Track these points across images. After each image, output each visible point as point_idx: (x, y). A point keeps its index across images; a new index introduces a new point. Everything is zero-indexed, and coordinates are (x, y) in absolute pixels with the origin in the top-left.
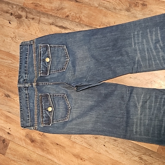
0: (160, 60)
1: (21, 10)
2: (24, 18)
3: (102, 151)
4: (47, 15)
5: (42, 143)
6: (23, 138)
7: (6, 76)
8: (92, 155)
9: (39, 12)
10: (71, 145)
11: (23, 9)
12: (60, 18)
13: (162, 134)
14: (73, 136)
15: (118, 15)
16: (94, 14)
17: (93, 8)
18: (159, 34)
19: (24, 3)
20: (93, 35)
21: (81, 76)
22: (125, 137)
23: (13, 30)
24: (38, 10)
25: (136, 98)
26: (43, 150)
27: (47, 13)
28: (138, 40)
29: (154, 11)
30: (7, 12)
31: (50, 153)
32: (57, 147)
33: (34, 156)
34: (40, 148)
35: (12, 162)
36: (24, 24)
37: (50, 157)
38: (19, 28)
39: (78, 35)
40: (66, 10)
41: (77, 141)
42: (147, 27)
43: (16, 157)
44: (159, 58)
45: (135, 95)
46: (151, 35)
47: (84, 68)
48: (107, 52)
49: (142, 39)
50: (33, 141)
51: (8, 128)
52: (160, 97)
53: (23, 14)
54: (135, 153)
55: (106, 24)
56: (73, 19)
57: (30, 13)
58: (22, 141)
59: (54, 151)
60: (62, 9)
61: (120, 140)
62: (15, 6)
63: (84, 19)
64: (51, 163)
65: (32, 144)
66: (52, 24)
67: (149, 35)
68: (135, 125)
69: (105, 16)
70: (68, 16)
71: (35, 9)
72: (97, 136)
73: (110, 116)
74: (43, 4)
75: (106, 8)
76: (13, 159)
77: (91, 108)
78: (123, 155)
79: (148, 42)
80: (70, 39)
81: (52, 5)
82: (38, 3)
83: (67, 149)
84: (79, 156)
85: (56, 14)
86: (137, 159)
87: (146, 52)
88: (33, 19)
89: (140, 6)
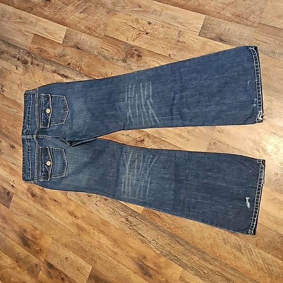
0: (149, 118)
1: (27, 55)
2: (29, 64)
3: (93, 210)
4: (51, 61)
5: (42, 198)
6: (25, 191)
7: (11, 125)
8: (84, 214)
9: (43, 58)
10: (66, 202)
11: (29, 53)
12: (62, 65)
13: (147, 195)
14: (69, 193)
15: (115, 66)
16: (93, 63)
17: (92, 56)
18: (151, 89)
19: (30, 47)
20: (90, 87)
21: (78, 130)
22: (114, 197)
23: (19, 77)
24: (43, 55)
25: (125, 156)
26: (42, 205)
27: (51, 59)
28: (131, 94)
29: (148, 63)
30: (15, 57)
31: (48, 209)
32: (55, 203)
33: (34, 211)
34: (39, 203)
35: (15, 215)
36: (30, 71)
37: (48, 213)
38: (24, 74)
39: (77, 86)
40: (68, 57)
41: (73, 199)
42: (140, 81)
43: (18, 211)
44: (148, 115)
45: (124, 154)
46: (143, 90)
47: (81, 121)
48: (102, 106)
49: (135, 93)
50: (33, 195)
51: (12, 180)
52: (147, 157)
53: (29, 59)
54: (122, 213)
55: (104, 75)
56: (74, 67)
57: (35, 59)
58: (24, 195)
59: (52, 207)
60: (64, 55)
61: (110, 200)
62: (22, 51)
63: (84, 69)
64: (49, 219)
65: (33, 199)
66: (55, 72)
67: (142, 89)
68: (123, 185)
69: (103, 66)
70: (69, 64)
71: (40, 54)
72: (90, 194)
73: (102, 174)
74: (47, 50)
75: (104, 57)
76: (16, 212)
77: (85, 165)
78: (112, 215)
79: (140, 97)
80: (70, 90)
81: (55, 51)
82: (43, 48)
83: (63, 206)
84: (73, 214)
85: (59, 61)
86: (124, 219)
87: (137, 108)
88: (38, 65)
89: (136, 57)
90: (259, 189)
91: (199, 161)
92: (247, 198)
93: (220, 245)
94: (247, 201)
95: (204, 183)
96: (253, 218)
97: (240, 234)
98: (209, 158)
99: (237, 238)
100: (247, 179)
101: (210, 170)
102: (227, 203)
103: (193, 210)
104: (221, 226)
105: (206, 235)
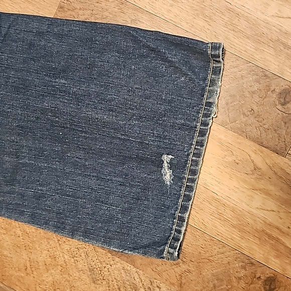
90: (203, 133)
91: (31, 45)
92: (166, 158)
93: (78, 284)
94: (166, 165)
95: (44, 111)
96: (178, 214)
97: (137, 256)
98: (60, 36)
99: (129, 267)
100: (170, 102)
101: (63, 72)
102: (107, 170)
103: (7, 189)
104: (88, 235)
105: (42, 256)
